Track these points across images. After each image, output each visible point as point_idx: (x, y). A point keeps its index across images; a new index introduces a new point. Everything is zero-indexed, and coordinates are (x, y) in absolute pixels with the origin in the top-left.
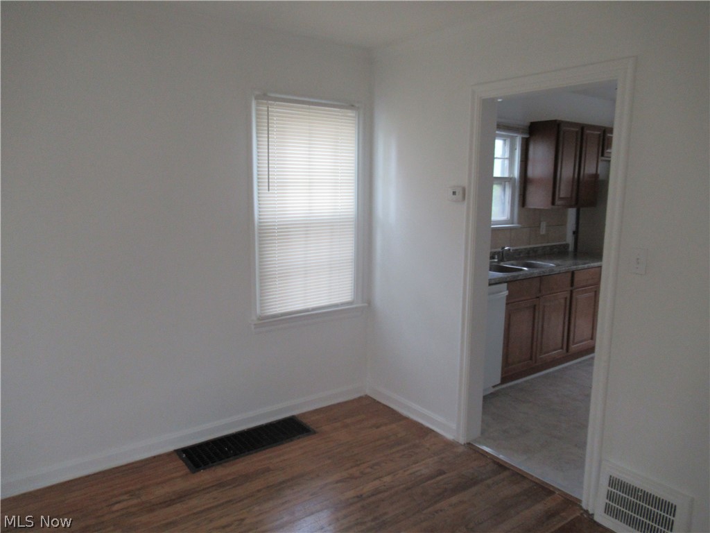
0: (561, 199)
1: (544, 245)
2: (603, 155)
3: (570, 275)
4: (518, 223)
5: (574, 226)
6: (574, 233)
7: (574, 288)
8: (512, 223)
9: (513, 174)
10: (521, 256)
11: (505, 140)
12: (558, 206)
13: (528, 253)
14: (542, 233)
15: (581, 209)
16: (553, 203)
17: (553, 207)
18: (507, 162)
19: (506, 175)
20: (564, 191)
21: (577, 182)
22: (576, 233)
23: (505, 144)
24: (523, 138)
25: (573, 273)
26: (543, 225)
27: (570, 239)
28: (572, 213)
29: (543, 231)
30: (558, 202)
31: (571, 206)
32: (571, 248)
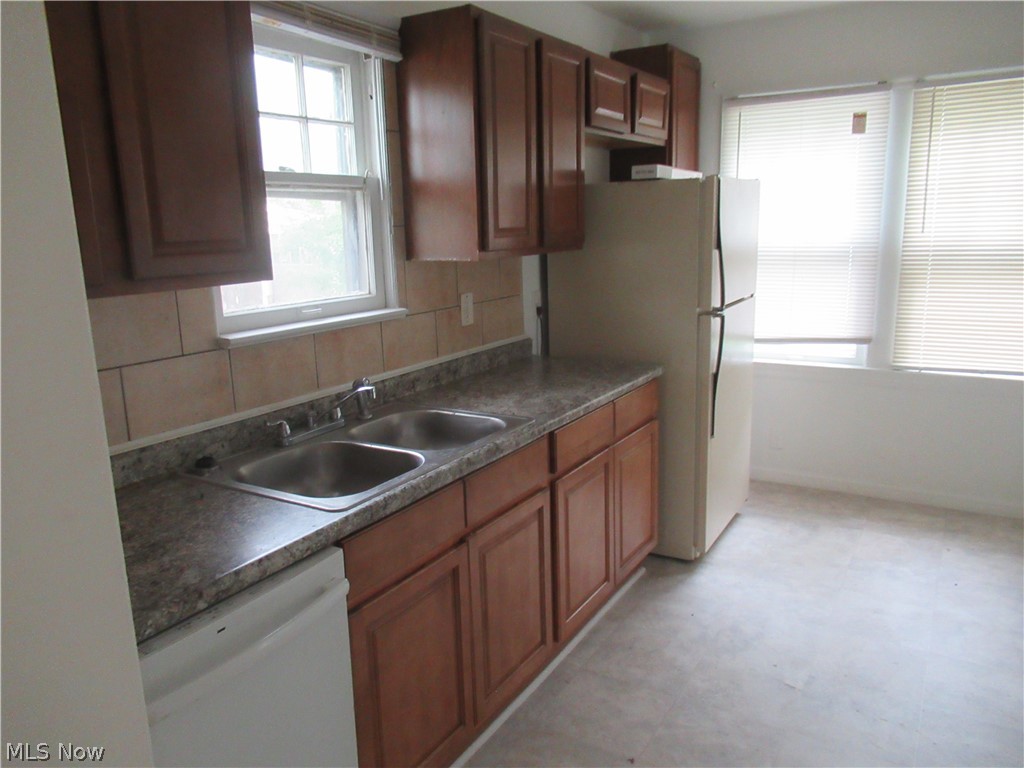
0: (499, 231)
1: (474, 350)
2: (588, 123)
3: (545, 444)
4: (400, 307)
5: (539, 295)
6: (539, 311)
7: (557, 474)
8: (386, 307)
9: (372, 169)
10: (418, 389)
11: (336, 70)
12: (498, 251)
13: (437, 379)
14: (464, 323)
15: (550, 257)
16: (483, 245)
17: (483, 254)
18: (350, 134)
19: (353, 171)
20: (508, 213)
21: (538, 193)
22: (543, 311)
23: (338, 80)
24: (386, 64)
25: (552, 436)
26: (467, 301)
27: (531, 328)
28: (530, 265)
29: (468, 316)
30: (493, 241)
31: (529, 252)
32: (536, 349)
